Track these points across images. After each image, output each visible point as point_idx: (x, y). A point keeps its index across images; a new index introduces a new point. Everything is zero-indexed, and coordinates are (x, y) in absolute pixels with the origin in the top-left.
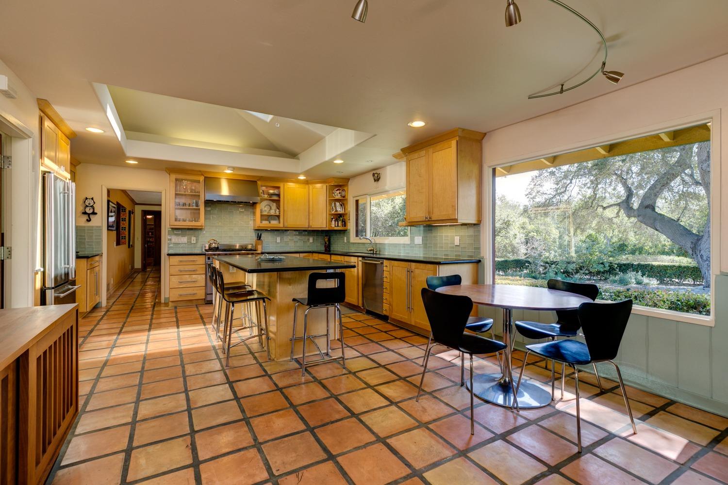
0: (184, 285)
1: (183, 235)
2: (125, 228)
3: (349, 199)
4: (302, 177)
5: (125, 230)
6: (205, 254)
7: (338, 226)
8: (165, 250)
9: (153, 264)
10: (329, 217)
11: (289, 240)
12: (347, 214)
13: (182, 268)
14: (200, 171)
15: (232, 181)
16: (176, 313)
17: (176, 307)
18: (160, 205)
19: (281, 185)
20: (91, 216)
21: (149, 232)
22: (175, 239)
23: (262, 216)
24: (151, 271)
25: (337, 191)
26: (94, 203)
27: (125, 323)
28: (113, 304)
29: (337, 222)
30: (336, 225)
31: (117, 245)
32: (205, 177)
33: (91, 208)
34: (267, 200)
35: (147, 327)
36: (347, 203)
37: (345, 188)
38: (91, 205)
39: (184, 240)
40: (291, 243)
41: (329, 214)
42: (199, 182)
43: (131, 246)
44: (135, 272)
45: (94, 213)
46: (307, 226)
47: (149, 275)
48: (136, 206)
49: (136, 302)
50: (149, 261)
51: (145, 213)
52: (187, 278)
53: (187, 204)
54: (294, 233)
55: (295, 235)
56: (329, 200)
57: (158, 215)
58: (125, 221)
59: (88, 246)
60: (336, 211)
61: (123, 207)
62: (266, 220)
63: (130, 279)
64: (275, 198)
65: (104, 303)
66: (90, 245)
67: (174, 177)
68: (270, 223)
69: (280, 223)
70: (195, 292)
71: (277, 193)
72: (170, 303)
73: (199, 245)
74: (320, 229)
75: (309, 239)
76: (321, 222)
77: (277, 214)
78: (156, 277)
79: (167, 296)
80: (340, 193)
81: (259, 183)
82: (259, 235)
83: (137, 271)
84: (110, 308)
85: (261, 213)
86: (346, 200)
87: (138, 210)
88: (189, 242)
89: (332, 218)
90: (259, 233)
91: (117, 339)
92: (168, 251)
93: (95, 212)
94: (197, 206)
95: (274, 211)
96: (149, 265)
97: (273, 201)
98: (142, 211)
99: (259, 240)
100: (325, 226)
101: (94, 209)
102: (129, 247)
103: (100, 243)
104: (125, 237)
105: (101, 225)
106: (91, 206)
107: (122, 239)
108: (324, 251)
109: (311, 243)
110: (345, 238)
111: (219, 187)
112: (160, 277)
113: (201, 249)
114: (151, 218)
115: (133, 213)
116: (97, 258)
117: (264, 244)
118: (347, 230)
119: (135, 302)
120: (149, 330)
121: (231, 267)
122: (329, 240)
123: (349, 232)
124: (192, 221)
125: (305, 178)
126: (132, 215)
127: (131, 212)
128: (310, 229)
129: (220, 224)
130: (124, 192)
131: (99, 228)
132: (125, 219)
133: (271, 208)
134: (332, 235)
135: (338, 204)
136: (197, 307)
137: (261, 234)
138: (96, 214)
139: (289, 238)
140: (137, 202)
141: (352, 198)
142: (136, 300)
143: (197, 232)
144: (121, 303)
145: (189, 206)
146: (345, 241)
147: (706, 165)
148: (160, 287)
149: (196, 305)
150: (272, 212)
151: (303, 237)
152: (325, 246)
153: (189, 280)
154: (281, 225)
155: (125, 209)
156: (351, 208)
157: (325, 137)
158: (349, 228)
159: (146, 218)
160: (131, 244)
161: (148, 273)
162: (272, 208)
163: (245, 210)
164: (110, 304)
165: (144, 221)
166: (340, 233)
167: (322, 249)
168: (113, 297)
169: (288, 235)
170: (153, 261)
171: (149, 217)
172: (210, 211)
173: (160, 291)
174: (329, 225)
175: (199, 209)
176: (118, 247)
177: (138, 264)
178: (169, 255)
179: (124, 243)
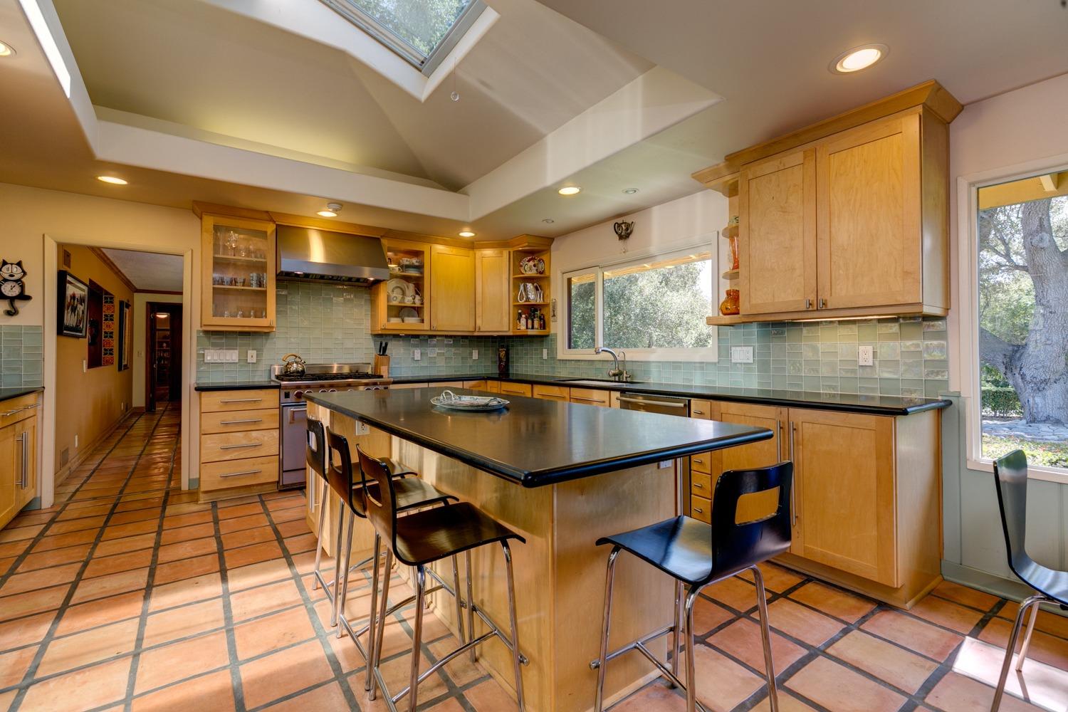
0: (233, 456)
1: (230, 347)
2: (112, 333)
3: (552, 277)
4: (467, 234)
5: (112, 337)
6: (279, 387)
7: (533, 328)
8: (190, 377)
9: (168, 397)
10: (514, 310)
11: (435, 355)
12: (547, 305)
13: (229, 417)
14: (267, 212)
15: (333, 237)
16: (216, 521)
17: (214, 504)
18: (181, 293)
19: (424, 247)
20: (18, 304)
21: (162, 343)
22: (212, 356)
23: (390, 308)
24: (164, 411)
25: (529, 261)
26: (25, 273)
27: (86, 564)
28: (70, 498)
29: (530, 321)
30: (530, 326)
31: (90, 366)
32: (277, 225)
33: (14, 284)
34: (397, 277)
35: (141, 579)
36: (549, 285)
37: (545, 257)
38: (17, 277)
39: (232, 356)
40: (438, 361)
41: (515, 306)
42: (263, 234)
43: (124, 367)
44: (133, 415)
45: (23, 297)
46: (472, 329)
47: (159, 420)
48: (135, 294)
49: (126, 491)
50: (163, 392)
51: (153, 308)
52: (239, 438)
53: (240, 279)
54: (446, 341)
55: (448, 346)
56: (515, 279)
57: (176, 311)
58: (112, 320)
59: (7, 373)
60: (528, 299)
61: (107, 293)
62: (396, 317)
63: (121, 430)
64: (413, 273)
65: (47, 500)
66: (14, 369)
67: (209, 221)
68: (403, 321)
69: (422, 321)
70: (256, 468)
71: (417, 264)
72: (201, 496)
73: (263, 367)
74: (495, 334)
75: (471, 354)
76: (498, 321)
77: (418, 304)
78: (171, 426)
79: (195, 475)
80: (534, 266)
81: (385, 242)
82: (384, 345)
83: (137, 413)
84: (60, 512)
85: (388, 302)
86: (548, 278)
87: (140, 302)
88: (243, 360)
89: (520, 315)
90: (383, 341)
91: (50, 636)
92: (198, 378)
93: (27, 293)
94: (260, 286)
95: (411, 298)
96: (161, 399)
97: (407, 279)
98: (148, 303)
99: (383, 355)
100: (506, 329)
101: (22, 287)
102: (120, 369)
103: (38, 364)
104: (112, 350)
105: (40, 323)
106: (16, 281)
107: (105, 354)
108: (497, 376)
109: (477, 360)
110: (545, 351)
111: (305, 246)
112: (179, 425)
113: (267, 374)
114: (165, 319)
115: (128, 306)
116: (30, 399)
117: (392, 364)
118: (547, 336)
119: (121, 492)
120: (147, 592)
121: (358, 424)
122: (507, 354)
123: (555, 340)
124: (249, 316)
125: (472, 234)
126: (127, 310)
127: (125, 305)
128: (476, 334)
129: (306, 323)
130: (97, 252)
131: (38, 331)
132: (112, 316)
133: (404, 293)
134: (513, 346)
135: (530, 286)
136: (263, 502)
137: (386, 344)
138: (28, 298)
139: (437, 350)
140: (138, 287)
141: (559, 274)
142: (126, 485)
143: (258, 341)
144: (91, 495)
145: (244, 283)
146: (545, 356)
147: (1037, 238)
148: (180, 448)
149: (260, 496)
150: (408, 301)
151: (461, 349)
152: (500, 366)
153: (244, 442)
154: (426, 326)
155: (112, 298)
156: (557, 294)
157: (545, 136)
158: (552, 332)
159: (155, 318)
160: (124, 363)
161: (157, 417)
162: (407, 292)
163: (355, 296)
164: (64, 499)
165: (152, 323)
166: (531, 342)
167: (494, 370)
168: (77, 477)
169: (434, 346)
170: (168, 391)
171: (163, 316)
172: (286, 296)
173: (180, 458)
174: (514, 327)
175: (265, 292)
176: (94, 371)
177: (139, 399)
178: (200, 389)
179: (110, 363)
